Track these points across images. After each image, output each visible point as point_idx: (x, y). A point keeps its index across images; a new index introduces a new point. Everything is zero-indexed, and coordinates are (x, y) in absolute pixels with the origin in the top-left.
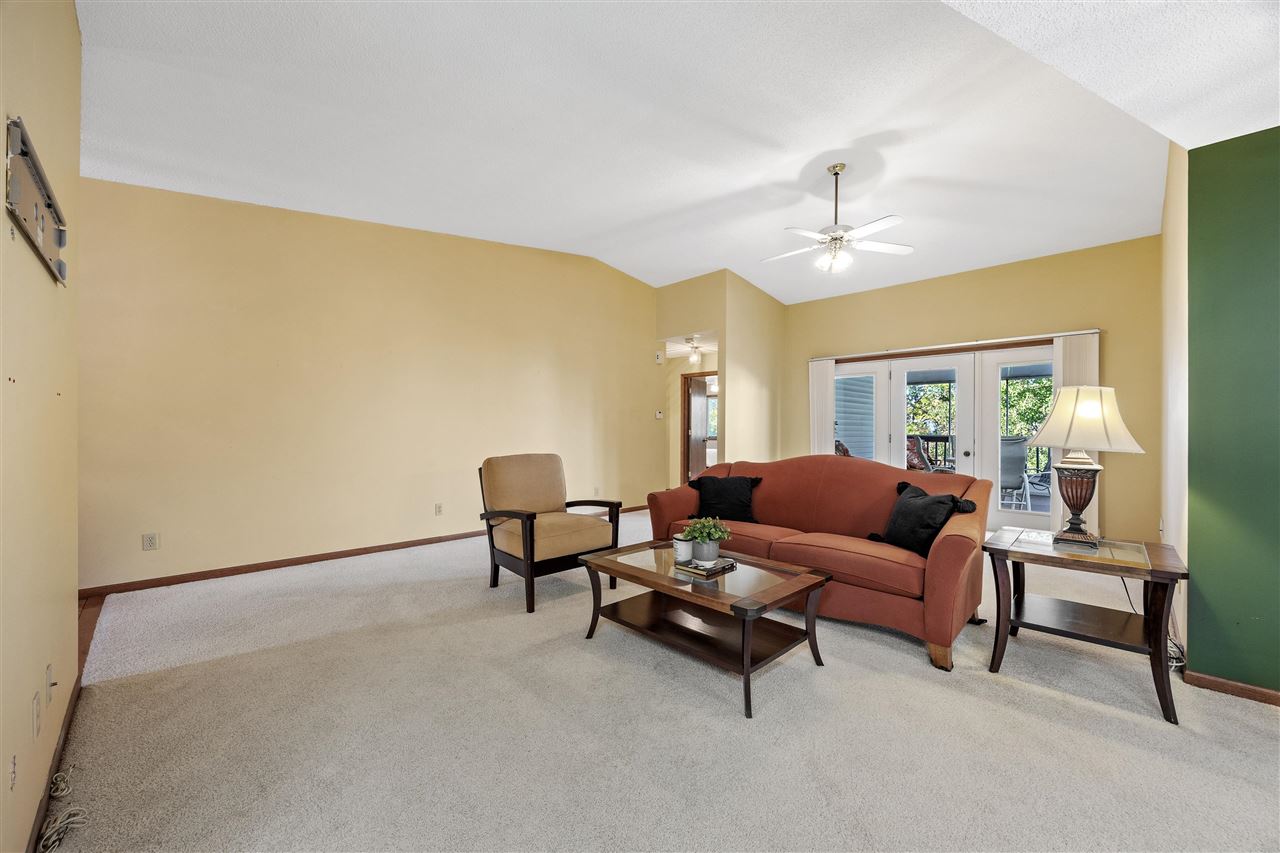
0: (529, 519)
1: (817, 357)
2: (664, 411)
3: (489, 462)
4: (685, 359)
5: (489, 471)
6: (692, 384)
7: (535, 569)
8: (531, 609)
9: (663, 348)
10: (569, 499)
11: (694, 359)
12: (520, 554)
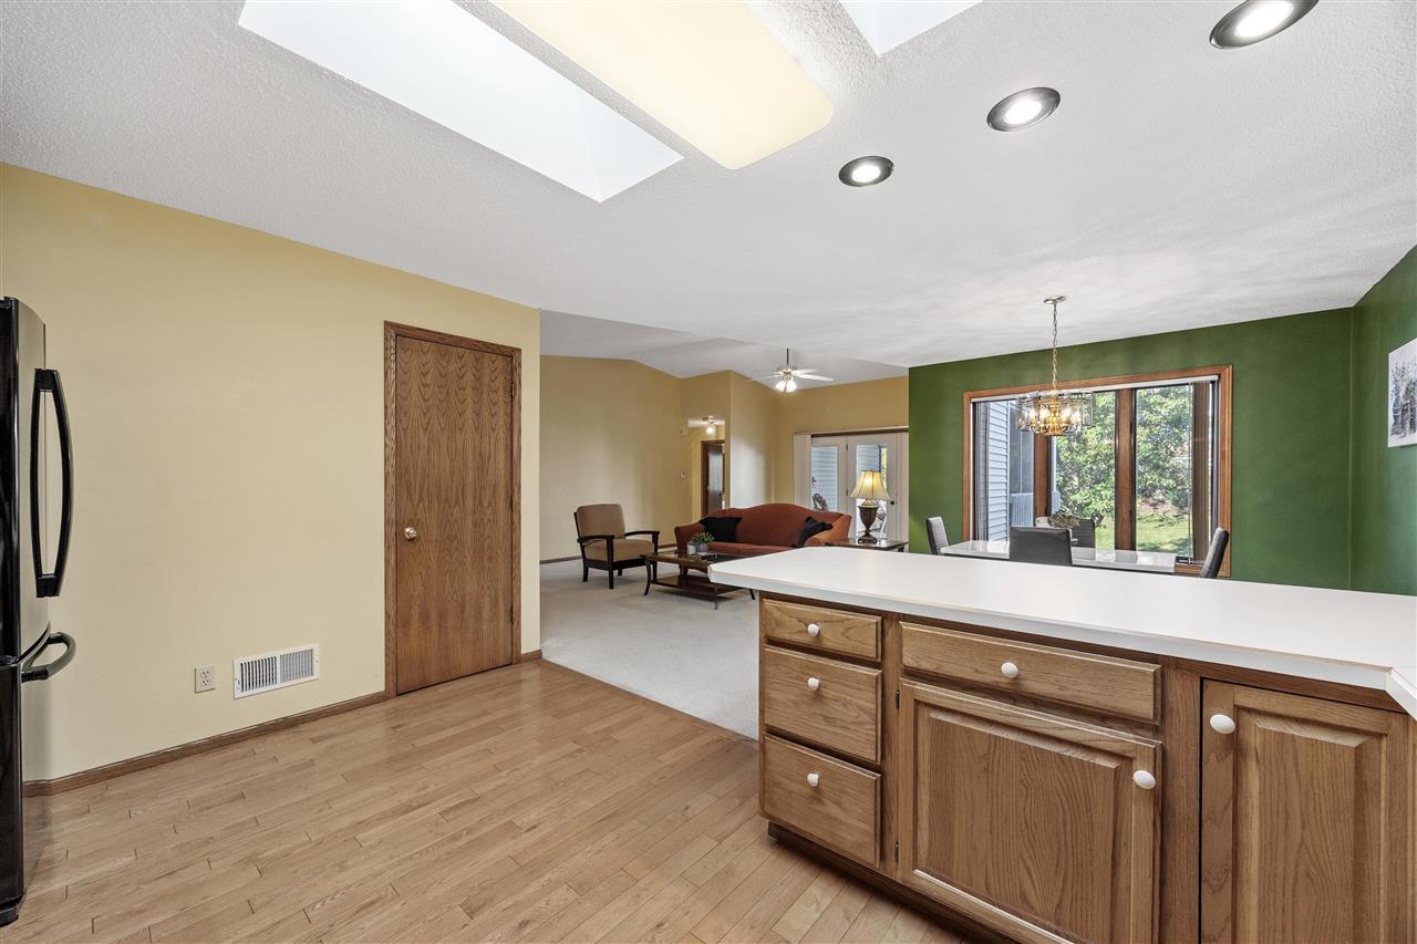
0: (610, 539)
1: (799, 432)
2: (687, 472)
3: (581, 509)
4: (702, 429)
5: (581, 515)
6: (710, 448)
7: (615, 566)
8: (612, 587)
9: (687, 423)
10: (627, 532)
11: (710, 431)
12: (605, 559)
